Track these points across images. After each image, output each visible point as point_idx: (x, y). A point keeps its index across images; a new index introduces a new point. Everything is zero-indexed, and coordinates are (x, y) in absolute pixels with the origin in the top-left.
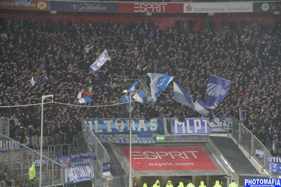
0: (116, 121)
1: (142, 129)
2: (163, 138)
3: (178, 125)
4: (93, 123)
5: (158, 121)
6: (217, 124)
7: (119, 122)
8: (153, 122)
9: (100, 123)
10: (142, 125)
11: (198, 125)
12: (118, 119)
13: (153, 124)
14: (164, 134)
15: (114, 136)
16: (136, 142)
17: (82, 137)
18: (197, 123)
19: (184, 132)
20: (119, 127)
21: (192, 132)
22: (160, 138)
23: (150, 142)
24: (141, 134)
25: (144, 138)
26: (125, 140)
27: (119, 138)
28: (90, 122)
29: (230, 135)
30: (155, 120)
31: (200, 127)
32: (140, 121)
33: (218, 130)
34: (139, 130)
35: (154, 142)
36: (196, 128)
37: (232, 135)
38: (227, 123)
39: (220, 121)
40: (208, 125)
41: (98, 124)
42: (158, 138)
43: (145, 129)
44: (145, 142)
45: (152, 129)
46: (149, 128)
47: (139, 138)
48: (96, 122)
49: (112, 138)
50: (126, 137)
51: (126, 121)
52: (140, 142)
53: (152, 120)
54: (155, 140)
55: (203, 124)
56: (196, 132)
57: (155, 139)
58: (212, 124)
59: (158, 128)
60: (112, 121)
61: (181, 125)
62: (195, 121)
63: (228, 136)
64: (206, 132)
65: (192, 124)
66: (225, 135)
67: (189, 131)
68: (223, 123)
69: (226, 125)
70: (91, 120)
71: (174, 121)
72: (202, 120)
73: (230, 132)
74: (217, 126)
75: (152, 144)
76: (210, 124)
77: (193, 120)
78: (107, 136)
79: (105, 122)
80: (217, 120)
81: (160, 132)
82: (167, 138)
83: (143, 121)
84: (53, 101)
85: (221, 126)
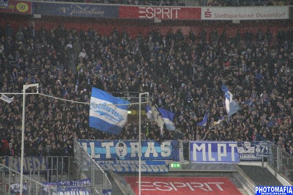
0: (118, 144)
1: (151, 154)
2: (178, 165)
3: (197, 151)
4: (89, 146)
5: (172, 144)
6: (247, 149)
7: (121, 145)
8: (166, 146)
9: (98, 145)
10: (151, 149)
11: (222, 151)
12: (120, 141)
13: (165, 149)
14: (179, 161)
15: (115, 163)
16: (145, 170)
17: (75, 164)
18: (222, 148)
19: (204, 159)
20: (121, 152)
21: (214, 159)
22: (174, 165)
23: (162, 170)
24: (150, 160)
25: (155, 166)
26: (129, 167)
27: (122, 165)
28: (85, 144)
29: (265, 163)
30: (168, 143)
31: (225, 154)
32: (149, 144)
33: (248, 157)
34: (147, 155)
35: (167, 170)
36: (220, 155)
37: (267, 164)
38: (261, 148)
39: (252, 146)
40: (236, 150)
41: (95, 146)
42: (172, 165)
43: (156, 155)
44: (156, 170)
45: (163, 155)
46: (159, 154)
47: (147, 166)
48: (92, 144)
49: (112, 164)
50: (131, 164)
51: (131, 144)
52: (150, 170)
53: (164, 143)
54: (169, 168)
55: (229, 149)
56: (220, 159)
57: (168, 166)
58: (241, 150)
59: (172, 153)
60: (112, 144)
61: (201, 151)
62: (219, 146)
63: (263, 165)
64: (233, 159)
65: (214, 149)
66: (259, 164)
67: (211, 159)
68: (256, 148)
69: (259, 150)
70: (85, 142)
71: (192, 144)
72: (227, 144)
73: (265, 160)
74: (248, 152)
75: (165, 173)
76: (238, 150)
77: (216, 144)
78: (106, 162)
79: (103, 144)
80: (247, 144)
81: (174, 158)
82: (183, 166)
83: (153, 143)
84: (38, 92)
85: (253, 152)
